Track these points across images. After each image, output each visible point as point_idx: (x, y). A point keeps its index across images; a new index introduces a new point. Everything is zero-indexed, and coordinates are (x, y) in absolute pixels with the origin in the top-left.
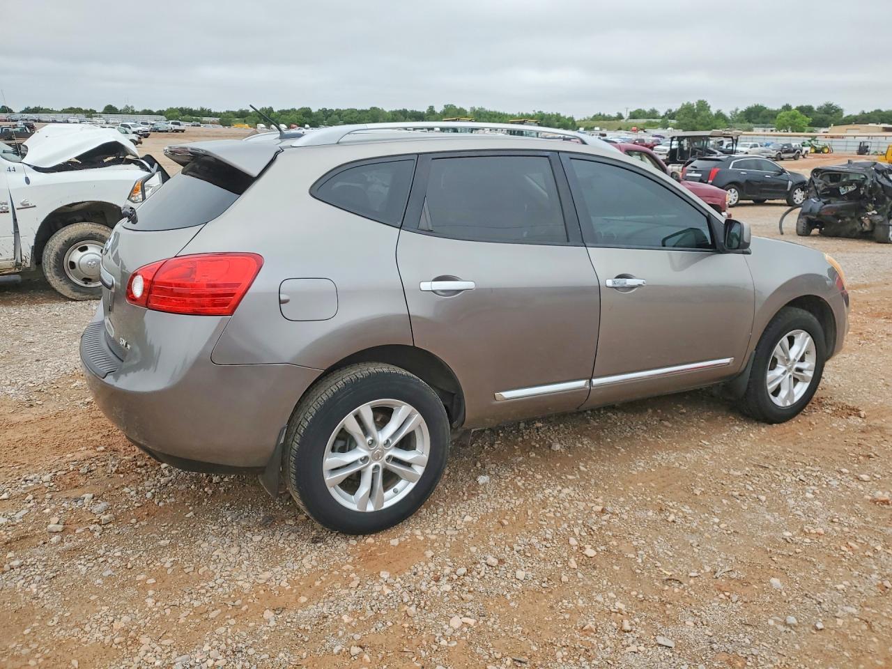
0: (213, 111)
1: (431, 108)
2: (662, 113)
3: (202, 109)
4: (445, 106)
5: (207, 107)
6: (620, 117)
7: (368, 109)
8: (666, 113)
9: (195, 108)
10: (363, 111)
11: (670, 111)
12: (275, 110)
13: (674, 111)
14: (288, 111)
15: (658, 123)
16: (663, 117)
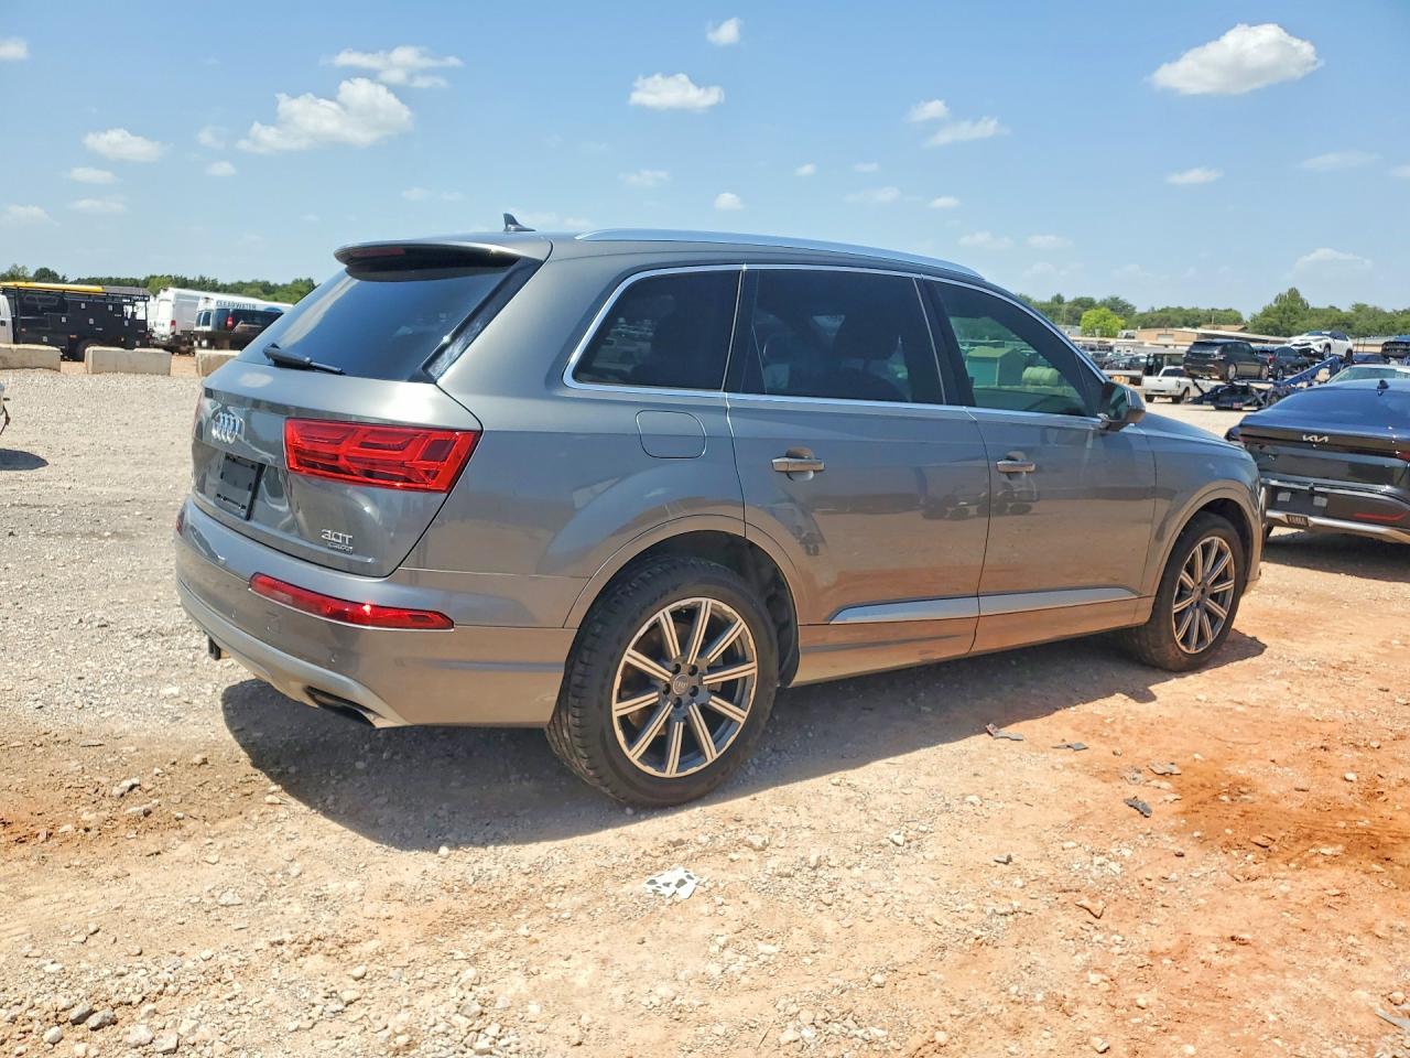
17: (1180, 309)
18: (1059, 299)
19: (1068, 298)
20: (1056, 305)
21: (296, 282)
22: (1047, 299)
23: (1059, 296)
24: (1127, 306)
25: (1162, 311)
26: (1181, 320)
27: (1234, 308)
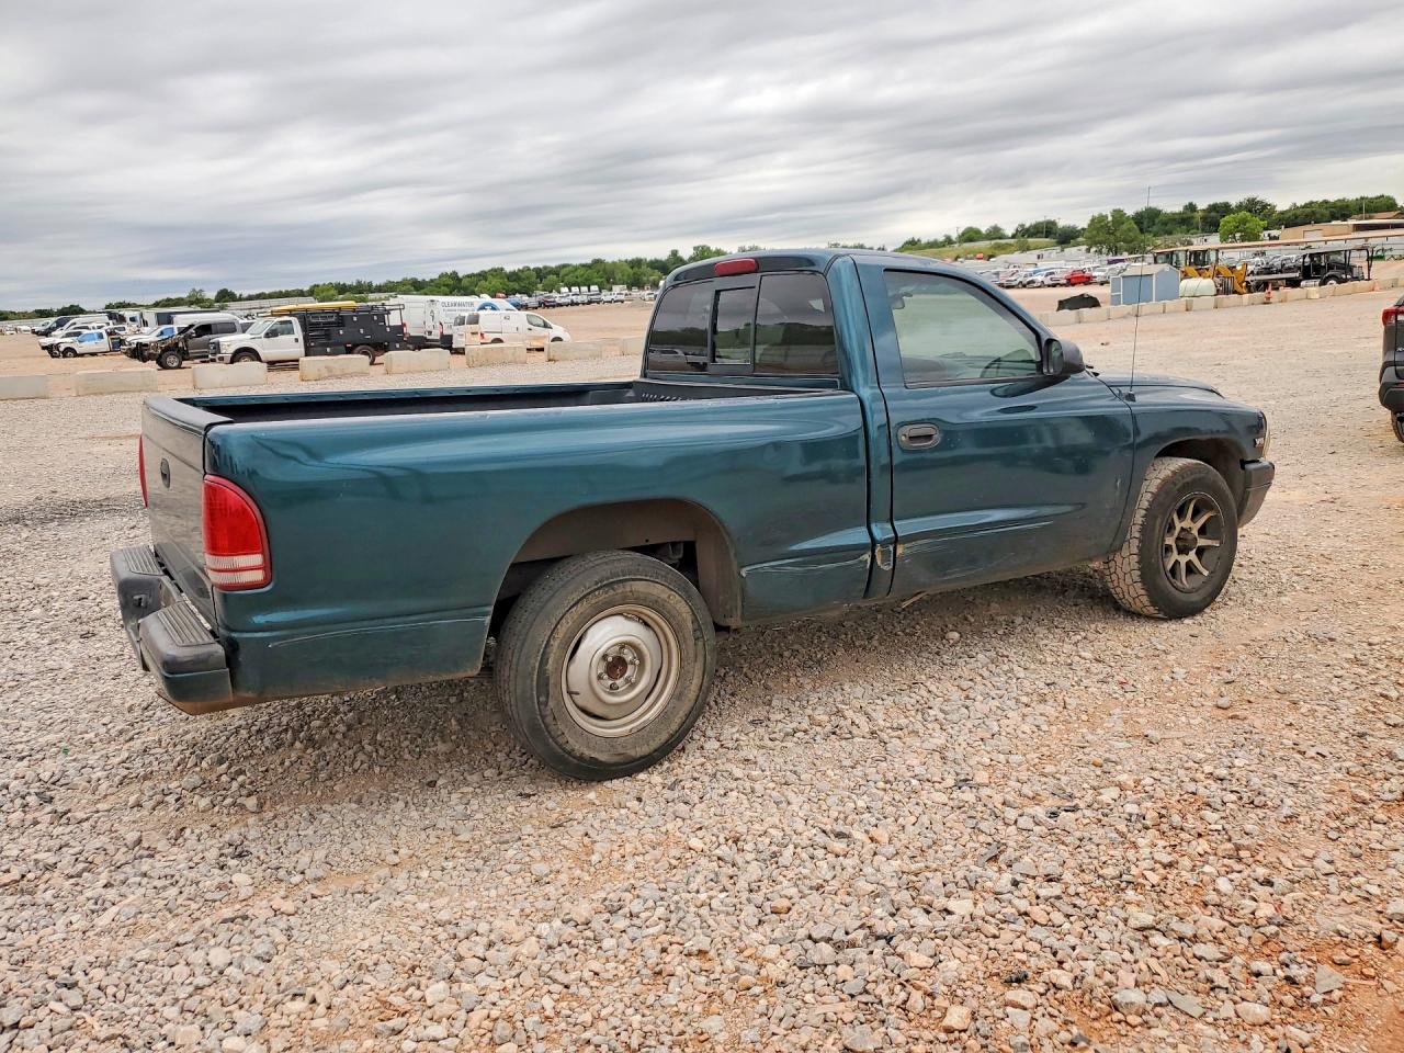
0: (374, 285)
1: (674, 253)
2: (1009, 232)
3: (359, 282)
4: (695, 248)
5: (365, 279)
6: (949, 241)
7: (589, 261)
8: (1017, 230)
9: (348, 283)
10: (583, 266)
11: (1023, 226)
12: (460, 275)
13: (1027, 225)
14: (479, 275)
15: (1011, 245)
16: (1014, 237)
17: (1326, 202)
18: (1191, 207)
19: (1202, 205)
20: (1189, 214)
21: (441, 276)
22: (1178, 209)
23: (1191, 204)
24: (1267, 205)
25: (1306, 206)
26: (1327, 213)
27: (1386, 194)
